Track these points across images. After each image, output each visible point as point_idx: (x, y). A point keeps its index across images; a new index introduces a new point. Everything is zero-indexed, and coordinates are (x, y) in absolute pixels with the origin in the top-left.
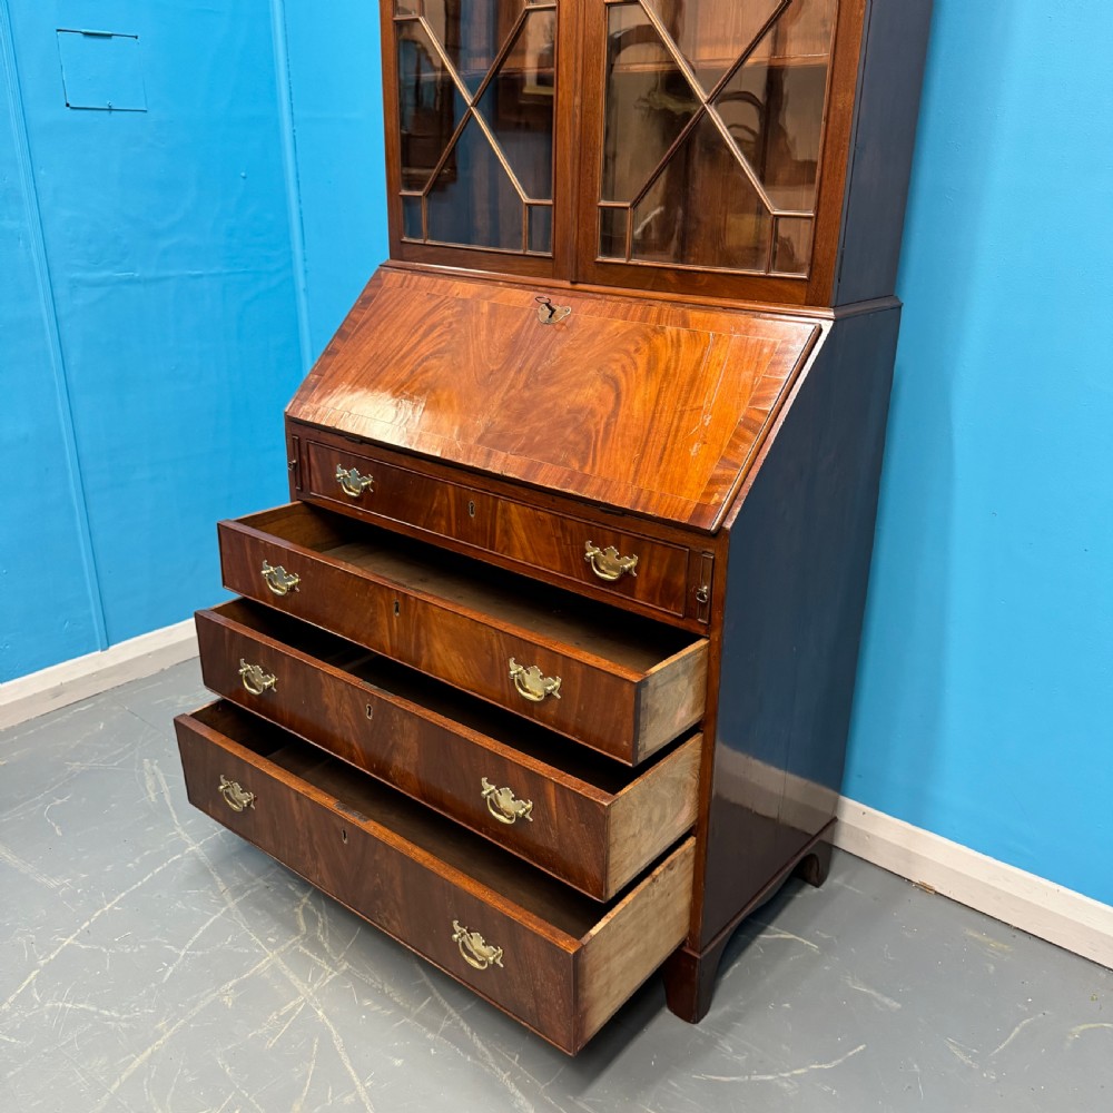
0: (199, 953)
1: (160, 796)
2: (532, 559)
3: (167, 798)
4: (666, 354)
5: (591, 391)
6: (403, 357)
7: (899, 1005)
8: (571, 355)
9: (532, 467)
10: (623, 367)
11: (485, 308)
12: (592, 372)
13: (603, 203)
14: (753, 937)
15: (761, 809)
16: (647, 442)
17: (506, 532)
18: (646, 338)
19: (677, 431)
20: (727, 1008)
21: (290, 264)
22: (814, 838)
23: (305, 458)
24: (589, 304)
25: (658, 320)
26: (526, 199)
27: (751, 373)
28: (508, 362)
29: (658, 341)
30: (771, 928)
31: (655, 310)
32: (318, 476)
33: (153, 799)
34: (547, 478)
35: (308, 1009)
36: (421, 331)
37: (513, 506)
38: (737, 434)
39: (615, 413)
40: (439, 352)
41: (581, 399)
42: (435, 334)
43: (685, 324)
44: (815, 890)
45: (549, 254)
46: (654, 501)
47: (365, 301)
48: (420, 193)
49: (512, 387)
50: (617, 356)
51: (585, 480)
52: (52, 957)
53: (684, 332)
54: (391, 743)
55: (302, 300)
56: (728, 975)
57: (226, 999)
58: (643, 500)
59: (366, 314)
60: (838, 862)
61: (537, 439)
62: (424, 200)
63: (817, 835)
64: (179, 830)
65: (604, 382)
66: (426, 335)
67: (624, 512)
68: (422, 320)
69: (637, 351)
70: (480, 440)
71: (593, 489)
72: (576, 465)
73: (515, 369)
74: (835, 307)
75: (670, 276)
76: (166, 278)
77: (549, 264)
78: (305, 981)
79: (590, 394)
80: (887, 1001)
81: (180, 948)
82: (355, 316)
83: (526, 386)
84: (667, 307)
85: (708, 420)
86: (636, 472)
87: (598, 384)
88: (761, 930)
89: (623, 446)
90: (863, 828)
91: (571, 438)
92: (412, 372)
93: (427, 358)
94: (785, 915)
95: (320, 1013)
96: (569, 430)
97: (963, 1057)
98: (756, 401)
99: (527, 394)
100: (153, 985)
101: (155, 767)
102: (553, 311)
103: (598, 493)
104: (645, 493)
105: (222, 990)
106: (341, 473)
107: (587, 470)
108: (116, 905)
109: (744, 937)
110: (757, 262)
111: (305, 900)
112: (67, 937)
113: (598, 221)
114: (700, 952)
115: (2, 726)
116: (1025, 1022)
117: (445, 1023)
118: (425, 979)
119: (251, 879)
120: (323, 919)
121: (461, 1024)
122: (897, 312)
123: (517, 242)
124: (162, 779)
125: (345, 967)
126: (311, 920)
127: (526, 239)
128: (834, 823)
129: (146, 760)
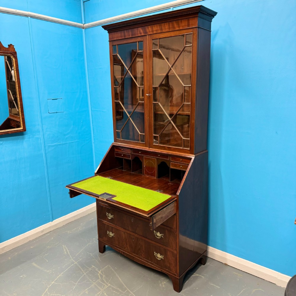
0: (80, 284)
1: (67, 252)
3: (69, 253)
7: (219, 287)
13: (154, 135)
14: (191, 276)
20: (185, 289)
21: (91, 138)
22: (202, 255)
26: (140, 133)
30: (194, 274)
33: (66, 253)
35: (103, 293)
44: (204, 266)
45: (144, 143)
48: (120, 131)
52: (50, 286)
54: (136, 226)
55: (93, 144)
56: (186, 283)
57: (86, 292)
60: (208, 260)
62: (121, 132)
63: (203, 254)
64: (72, 259)
74: (195, 154)
76: (67, 143)
78: (102, 288)
80: (217, 286)
81: (76, 283)
88: (193, 274)
90: (213, 252)
94: (197, 271)
95: (105, 294)
100: (71, 290)
101: (65, 247)
105: (85, 290)
108: (62, 275)
109: (189, 276)
110: (181, 146)
111: (100, 272)
112: (53, 282)
113: (153, 138)
114: (179, 277)
115: (31, 239)
116: (244, 289)
117: (130, 295)
118: (126, 286)
119: (88, 269)
120: (104, 276)
121: (133, 294)
122: (207, 153)
123: (138, 140)
124: (67, 249)
125: (109, 285)
126: (101, 276)
127: (140, 140)
128: (206, 251)
129: (63, 245)
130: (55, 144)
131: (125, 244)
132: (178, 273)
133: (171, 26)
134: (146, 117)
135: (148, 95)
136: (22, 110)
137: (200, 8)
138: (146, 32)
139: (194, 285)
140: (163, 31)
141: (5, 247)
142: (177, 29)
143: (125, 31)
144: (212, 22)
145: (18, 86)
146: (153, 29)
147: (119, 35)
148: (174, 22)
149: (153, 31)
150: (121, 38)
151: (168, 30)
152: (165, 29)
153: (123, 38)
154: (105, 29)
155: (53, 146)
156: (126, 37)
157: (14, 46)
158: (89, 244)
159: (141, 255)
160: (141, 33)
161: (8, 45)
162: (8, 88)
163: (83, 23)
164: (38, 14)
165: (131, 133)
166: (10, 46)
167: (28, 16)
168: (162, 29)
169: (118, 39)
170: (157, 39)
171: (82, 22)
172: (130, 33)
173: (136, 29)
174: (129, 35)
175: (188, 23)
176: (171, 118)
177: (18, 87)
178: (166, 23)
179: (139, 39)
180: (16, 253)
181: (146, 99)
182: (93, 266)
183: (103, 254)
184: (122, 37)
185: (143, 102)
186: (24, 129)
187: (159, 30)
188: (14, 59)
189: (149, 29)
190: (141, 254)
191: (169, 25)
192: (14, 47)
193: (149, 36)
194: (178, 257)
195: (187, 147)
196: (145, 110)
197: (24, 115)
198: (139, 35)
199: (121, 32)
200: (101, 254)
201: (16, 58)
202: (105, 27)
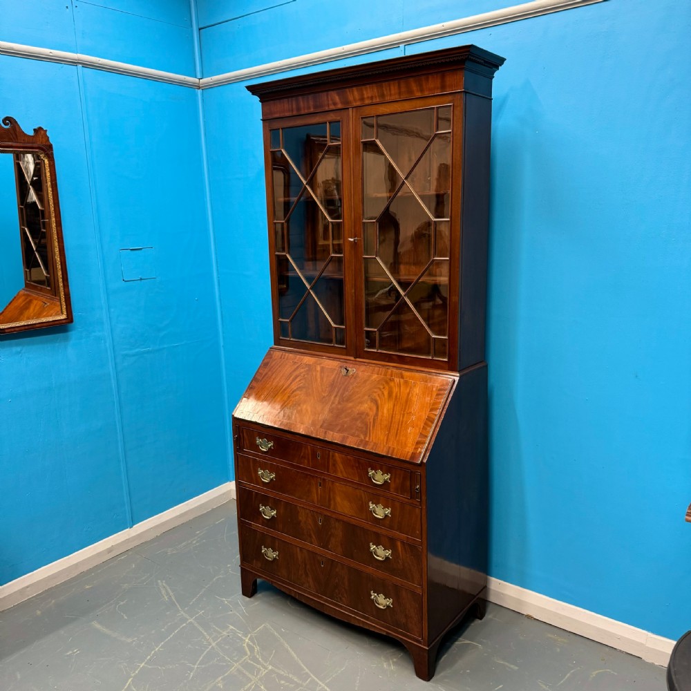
0: (203, 666)
1: (170, 597)
2: (346, 476)
3: (173, 598)
4: (395, 390)
5: (366, 405)
6: (285, 390)
7: (517, 668)
8: (357, 390)
9: (344, 438)
10: (379, 395)
11: (318, 368)
12: (366, 397)
13: (366, 329)
14: (452, 643)
15: (450, 584)
16: (391, 426)
17: (334, 465)
18: (387, 383)
19: (402, 422)
20: (442, 674)
22: (475, 596)
23: (241, 434)
24: (363, 368)
25: (391, 376)
26: (333, 325)
27: (429, 399)
28: (331, 392)
29: (392, 384)
30: (460, 639)
31: (390, 371)
32: (247, 442)
33: (167, 600)
34: (352, 442)
35: (257, 686)
36: (291, 378)
37: (337, 454)
38: (425, 424)
39: (377, 414)
40: (300, 388)
41: (362, 408)
42: (298, 380)
43: (402, 377)
44: (480, 621)
45: (344, 346)
46: (395, 451)
47: (265, 364)
48: (288, 321)
49: (333, 403)
50: (376, 390)
51: (366, 443)
52: (137, 672)
53: (402, 380)
54: (330, 533)
57: (219, 685)
58: (390, 452)
59: (266, 371)
60: (490, 608)
61: (345, 426)
62: (290, 323)
63: (477, 594)
64: (182, 613)
65: (371, 401)
66: (293, 380)
67: (383, 456)
68: (291, 374)
69: (384, 388)
70: (321, 427)
71: (371, 447)
72: (362, 437)
73: (334, 395)
74: (459, 372)
75: (394, 357)
76: (163, 349)
77: (345, 350)
78: (253, 675)
79: (366, 406)
80: (512, 666)
81: (194, 664)
82: (261, 371)
83: (339, 403)
84: (394, 370)
85: (414, 418)
86: (387, 440)
87: (369, 402)
88: (456, 640)
89: (381, 429)
90: (500, 591)
91: (360, 425)
92: (289, 396)
93: (295, 391)
94: (468, 632)
95: (262, 687)
96: (359, 422)
97: (544, 687)
98: (432, 410)
99: (339, 406)
100: (185, 681)
101: (164, 584)
102: (348, 371)
103: (372, 448)
104: (391, 449)
105: (217, 681)
106: (259, 441)
107: (367, 439)
108: (161, 647)
109: (448, 644)
110: (428, 354)
111: (247, 640)
112: (143, 664)
113: (364, 335)
114: (428, 647)
115: (85, 569)
116: (572, 671)
117: (318, 688)
118: (307, 670)
119: (221, 633)
120: (257, 648)
121: (326, 687)
122: (485, 368)
123: (330, 341)
124: (169, 590)
125: (270, 667)
126: (251, 649)
127: (334, 340)
128: (485, 588)
129: (159, 581)
130: (137, 350)
131: (304, 576)
132: (426, 639)
133: (403, 90)
134: (349, 290)
135: (352, 240)
136: (65, 276)
137: (468, 51)
138: (346, 102)
139: (460, 663)
140: (386, 99)
141: (27, 587)
142: (419, 94)
143: (300, 98)
144: (493, 79)
145: (56, 221)
146: (363, 94)
147: (286, 106)
148: (411, 79)
149: (362, 99)
150: (290, 114)
151: (396, 97)
152: (391, 95)
153: (295, 113)
154: (253, 94)
155: (134, 355)
156: (303, 112)
157: (46, 131)
158: (217, 577)
159: (341, 599)
160: (335, 104)
161: (35, 130)
162: (22, 223)
163: (199, 76)
164: (98, 59)
165: (312, 325)
166: (38, 131)
167: (78, 63)
168: (383, 96)
169: (282, 115)
170: (373, 117)
171: (196, 73)
172: (311, 103)
173: (325, 93)
174: (309, 108)
175: (443, 81)
176: (404, 291)
177: (56, 223)
178: (392, 82)
179: (332, 117)
180: (53, 601)
181: (347, 248)
182: (231, 627)
183: (252, 599)
184: (292, 111)
185: (342, 255)
186: (70, 319)
187: (376, 97)
188: (46, 161)
189: (354, 95)
190: (340, 595)
191: (399, 87)
192: (48, 134)
193: (354, 109)
194: (426, 600)
195: (443, 355)
196: (347, 274)
197: (68, 286)
198: (332, 107)
199: (290, 99)
200: (247, 599)
201: (51, 158)
202: (253, 89)
